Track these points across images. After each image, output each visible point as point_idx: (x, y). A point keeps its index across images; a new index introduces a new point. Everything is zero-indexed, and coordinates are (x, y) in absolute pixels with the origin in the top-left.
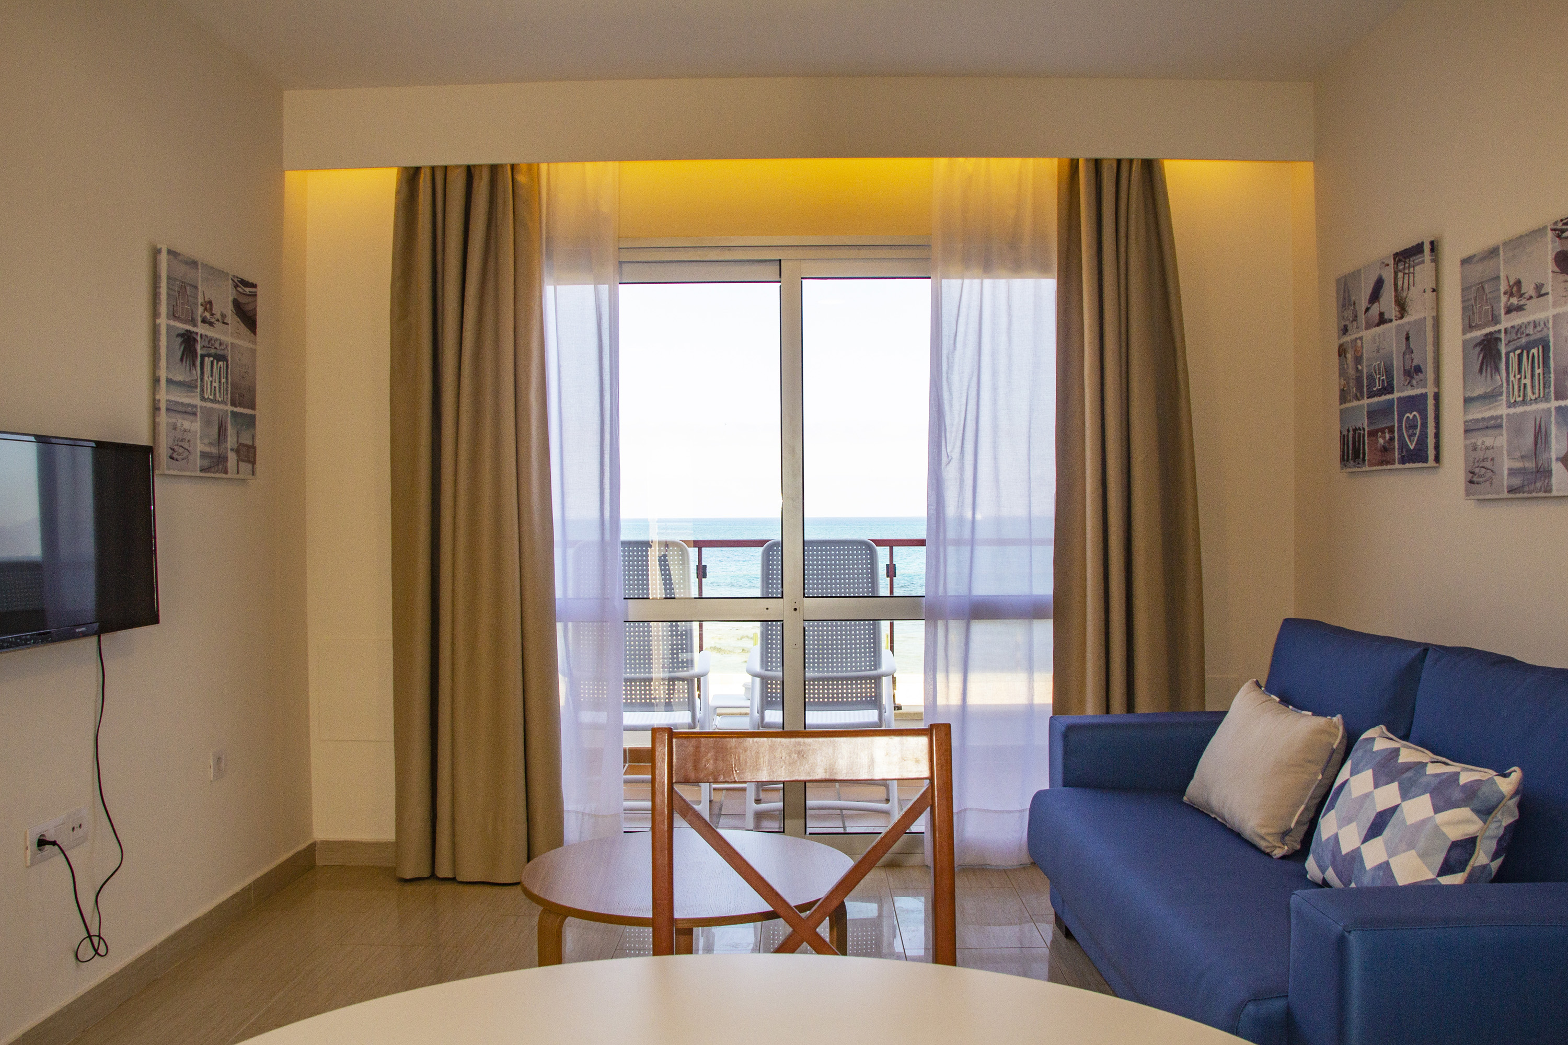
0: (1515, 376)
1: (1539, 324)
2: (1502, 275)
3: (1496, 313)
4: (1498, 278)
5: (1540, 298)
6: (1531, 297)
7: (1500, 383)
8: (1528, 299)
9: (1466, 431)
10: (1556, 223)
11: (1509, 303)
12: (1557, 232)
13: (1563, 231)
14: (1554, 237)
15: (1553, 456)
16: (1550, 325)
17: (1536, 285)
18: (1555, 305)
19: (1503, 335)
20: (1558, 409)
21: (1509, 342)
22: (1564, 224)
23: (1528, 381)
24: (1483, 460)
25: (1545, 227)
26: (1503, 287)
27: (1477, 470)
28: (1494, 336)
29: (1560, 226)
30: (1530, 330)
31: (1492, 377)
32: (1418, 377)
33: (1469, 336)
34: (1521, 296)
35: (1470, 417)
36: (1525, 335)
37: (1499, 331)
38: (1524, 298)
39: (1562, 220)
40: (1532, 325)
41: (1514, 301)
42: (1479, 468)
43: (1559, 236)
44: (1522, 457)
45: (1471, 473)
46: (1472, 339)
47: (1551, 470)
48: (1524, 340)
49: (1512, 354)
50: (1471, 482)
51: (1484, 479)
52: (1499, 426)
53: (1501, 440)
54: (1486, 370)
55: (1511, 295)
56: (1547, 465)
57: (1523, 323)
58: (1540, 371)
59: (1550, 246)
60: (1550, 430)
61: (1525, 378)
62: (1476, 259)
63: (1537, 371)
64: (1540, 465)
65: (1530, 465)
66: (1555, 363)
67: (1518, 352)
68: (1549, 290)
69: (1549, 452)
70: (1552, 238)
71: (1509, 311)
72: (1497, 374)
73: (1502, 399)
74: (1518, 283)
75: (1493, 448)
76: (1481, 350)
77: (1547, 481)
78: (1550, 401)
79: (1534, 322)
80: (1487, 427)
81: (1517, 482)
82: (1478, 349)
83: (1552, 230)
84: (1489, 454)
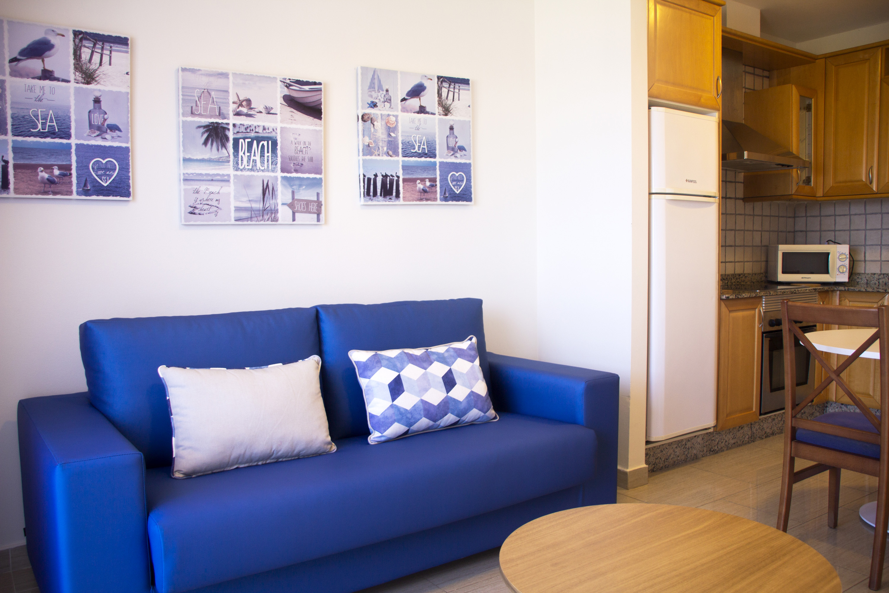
0: (244, 153)
1: (268, 129)
2: (231, 91)
3: (223, 111)
4: (227, 92)
5: (268, 115)
6: (261, 112)
7: (228, 155)
8: (258, 112)
9: (185, 180)
10: (285, 79)
11: (238, 110)
12: (286, 84)
13: (290, 85)
14: (283, 86)
15: (279, 202)
16: (279, 131)
17: (266, 107)
18: (282, 122)
19: (231, 127)
20: (284, 178)
21: (238, 132)
22: (291, 82)
23: (258, 158)
24: (207, 200)
25: (275, 78)
26: (232, 98)
27: (198, 206)
28: (221, 125)
29: (288, 81)
30: (260, 130)
31: (218, 150)
32: (111, 133)
33: (190, 119)
34: (251, 109)
35: (190, 171)
36: (254, 131)
37: (228, 124)
38: (255, 111)
39: (289, 79)
40: (261, 129)
41: (244, 110)
42: (202, 205)
43: (286, 86)
44: (250, 201)
45: (192, 207)
46: (194, 122)
47: (277, 210)
48: (253, 135)
49: (241, 141)
50: (191, 213)
51: (208, 212)
52: (228, 181)
53: (230, 189)
54: (212, 145)
55: (241, 105)
56: (273, 207)
57: (253, 125)
58: (270, 154)
59: (279, 90)
60: (277, 188)
61: (255, 156)
62: (200, 72)
63: (266, 154)
64: (266, 207)
65: (259, 206)
66: (282, 153)
67: (250, 140)
68: (278, 112)
69: (276, 199)
70: (280, 86)
71: (238, 114)
72: (224, 149)
73: (230, 165)
74: (249, 101)
75: (219, 193)
76: (206, 131)
77: (273, 215)
78: (276, 172)
79: (264, 126)
80: (212, 180)
81: (244, 215)
82: (202, 130)
83: (281, 81)
84: (215, 197)
